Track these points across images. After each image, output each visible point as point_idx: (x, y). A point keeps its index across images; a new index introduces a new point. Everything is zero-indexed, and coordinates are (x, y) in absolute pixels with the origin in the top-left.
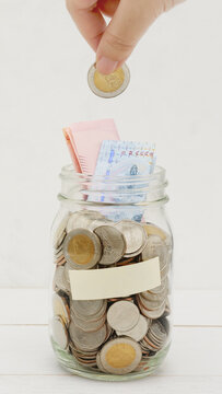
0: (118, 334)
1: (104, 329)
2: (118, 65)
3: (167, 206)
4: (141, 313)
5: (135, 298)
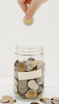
1: (27, 87)
2: (31, 17)
3: (43, 55)
4: (37, 83)
5: (35, 79)
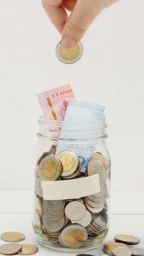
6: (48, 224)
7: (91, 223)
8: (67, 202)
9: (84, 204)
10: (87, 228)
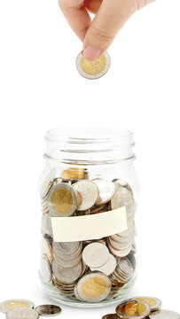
0: (92, 270)
1: (80, 266)
2: (101, 53)
3: (135, 163)
4: (111, 252)
6: (60, 273)
7: (116, 270)
8: (84, 244)
9: (107, 246)
10: (110, 276)
